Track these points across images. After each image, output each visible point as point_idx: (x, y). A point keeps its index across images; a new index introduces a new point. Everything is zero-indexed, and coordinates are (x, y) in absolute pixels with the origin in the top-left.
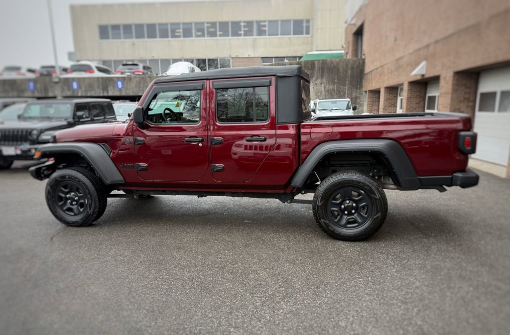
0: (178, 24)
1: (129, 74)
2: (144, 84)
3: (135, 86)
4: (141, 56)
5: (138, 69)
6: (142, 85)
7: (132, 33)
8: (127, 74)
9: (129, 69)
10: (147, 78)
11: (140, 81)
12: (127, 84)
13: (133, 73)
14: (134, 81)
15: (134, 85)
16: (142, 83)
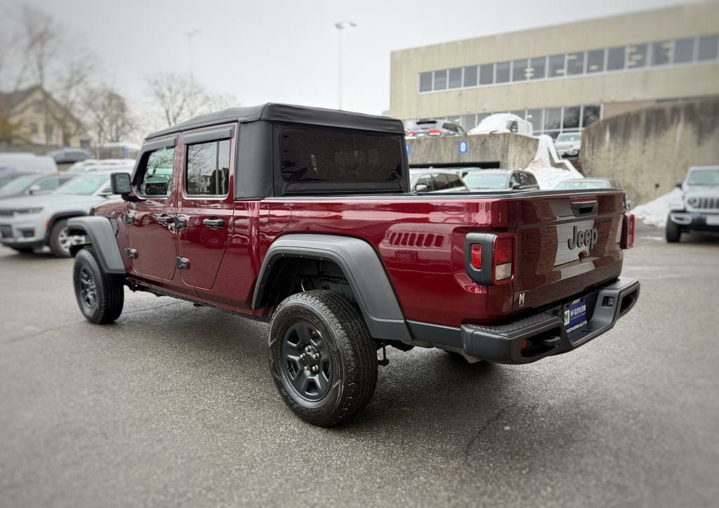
0: (525, 61)
1: (422, 135)
2: (436, 148)
3: (424, 152)
4: (469, 110)
5: (434, 127)
6: (433, 150)
7: (460, 80)
8: (420, 135)
9: (423, 129)
10: (441, 140)
11: (431, 145)
12: (415, 149)
13: (427, 133)
14: (424, 144)
15: (423, 150)
16: (433, 146)
